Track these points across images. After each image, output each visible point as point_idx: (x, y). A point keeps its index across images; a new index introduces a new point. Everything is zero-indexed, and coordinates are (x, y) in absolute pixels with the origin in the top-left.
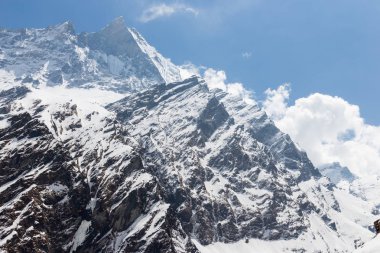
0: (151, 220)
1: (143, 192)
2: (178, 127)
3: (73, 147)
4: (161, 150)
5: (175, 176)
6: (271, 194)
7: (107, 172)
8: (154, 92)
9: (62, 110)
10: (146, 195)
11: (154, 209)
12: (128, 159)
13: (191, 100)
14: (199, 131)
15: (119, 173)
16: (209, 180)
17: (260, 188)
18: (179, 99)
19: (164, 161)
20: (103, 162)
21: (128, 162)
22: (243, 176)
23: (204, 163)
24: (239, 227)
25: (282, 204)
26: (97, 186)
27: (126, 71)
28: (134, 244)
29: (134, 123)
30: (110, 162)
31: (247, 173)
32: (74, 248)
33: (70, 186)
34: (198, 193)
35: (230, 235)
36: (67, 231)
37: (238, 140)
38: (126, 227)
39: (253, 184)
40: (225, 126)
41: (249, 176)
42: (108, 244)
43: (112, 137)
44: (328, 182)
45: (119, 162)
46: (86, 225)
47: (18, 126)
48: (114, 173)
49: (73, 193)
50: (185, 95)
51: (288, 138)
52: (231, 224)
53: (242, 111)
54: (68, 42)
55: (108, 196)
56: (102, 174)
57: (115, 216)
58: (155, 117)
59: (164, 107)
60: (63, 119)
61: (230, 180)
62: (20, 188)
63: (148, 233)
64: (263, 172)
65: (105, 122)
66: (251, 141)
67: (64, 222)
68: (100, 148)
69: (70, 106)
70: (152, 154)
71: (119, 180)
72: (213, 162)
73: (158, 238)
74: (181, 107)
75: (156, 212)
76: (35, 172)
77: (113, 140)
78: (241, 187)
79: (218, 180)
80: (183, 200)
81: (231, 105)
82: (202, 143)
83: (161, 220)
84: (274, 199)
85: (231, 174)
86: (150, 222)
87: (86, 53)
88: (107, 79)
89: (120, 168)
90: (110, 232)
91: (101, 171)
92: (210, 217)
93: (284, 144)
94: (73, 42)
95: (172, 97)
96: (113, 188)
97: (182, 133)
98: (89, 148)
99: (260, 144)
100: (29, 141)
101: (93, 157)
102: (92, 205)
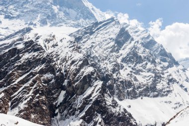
0: (94, 89)
1: (89, 76)
2: (105, 44)
3: (55, 56)
4: (97, 55)
5: (105, 68)
6: (153, 75)
7: (72, 67)
8: (93, 26)
9: (48, 38)
10: (91, 78)
11: (95, 84)
12: (81, 60)
13: (111, 29)
14: (116, 45)
15: (78, 68)
16: (122, 69)
17: (148, 72)
18: (105, 29)
19: (99, 61)
20: (69, 62)
21: (81, 62)
22: (139, 66)
23: (119, 61)
24: (138, 92)
25: (159, 80)
26: (67, 74)
27: (78, 16)
28: (87, 101)
29: (84, 43)
30: (73, 62)
31: (141, 65)
32: (59, 104)
33: (54, 74)
34: (117, 76)
35: (133, 95)
36: (55, 96)
37: (136, 48)
38: (82, 93)
39: (144, 70)
40: (129, 42)
41: (142, 66)
42: (74, 101)
43: (73, 50)
44: (183, 68)
45: (77, 62)
46: (63, 92)
47: (28, 47)
48: (75, 67)
49: (56, 78)
50: (108, 27)
51: (162, 46)
52: (133, 90)
54: (49, 4)
55: (73, 79)
56: (70, 68)
57: (77, 88)
58: (94, 39)
59: (98, 33)
60: (49, 42)
61: (132, 68)
62: (31, 76)
63: (93, 95)
64: (149, 64)
65: (69, 43)
66: (142, 49)
67: (53, 92)
68: (68, 56)
69: (52, 36)
70: (93, 58)
71: (78, 71)
72: (124, 60)
73: (98, 98)
74: (106, 33)
75: (96, 86)
76: (38, 69)
77: (74, 52)
78: (138, 72)
79: (126, 69)
80: (109, 79)
81: (132, 31)
82: (117, 51)
83: (99, 90)
84: (155, 77)
85: (132, 66)
86: (94, 90)
87: (58, 8)
88: (69, 21)
89: (78, 65)
90: (75, 96)
91: (69, 67)
92: (123, 87)
93: (160, 50)
94: (51, 3)
95: (102, 29)
96: (75, 75)
97: (107, 46)
98: (62, 56)
99: (147, 50)
100: (34, 54)
101: (65, 60)
102: (65, 83)
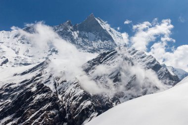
1: (87, 109)
3: (61, 93)
7: (73, 103)
8: (100, 57)
9: (59, 75)
10: (89, 110)
11: (92, 116)
12: (81, 96)
13: (116, 59)
15: (78, 103)
18: (111, 59)
26: (69, 109)
27: (97, 39)
30: (75, 98)
33: (59, 110)
38: (81, 123)
43: (77, 86)
45: (78, 98)
46: (65, 124)
47: (39, 89)
48: (76, 103)
49: (60, 113)
50: (114, 57)
51: (167, 70)
53: (143, 59)
55: (73, 112)
56: (71, 104)
59: (105, 64)
60: (59, 79)
62: (41, 113)
67: (57, 124)
71: (78, 105)
76: (46, 107)
77: (77, 88)
79: (126, 97)
87: (78, 34)
89: (78, 100)
91: (71, 102)
93: (164, 73)
95: (108, 59)
96: (75, 109)
98: (67, 92)
100: (43, 95)
101: (69, 96)
102: (67, 117)
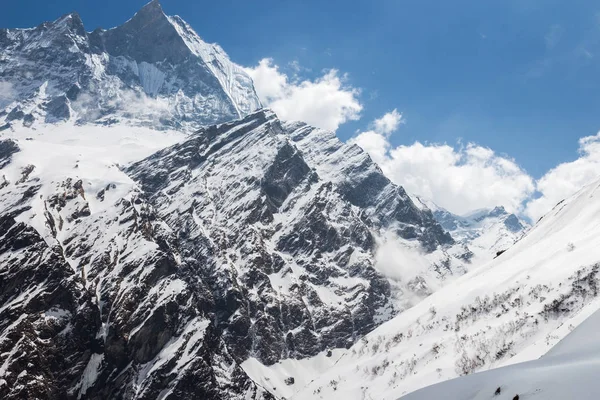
0: (185, 343)
1: (172, 307)
2: (233, 196)
3: (77, 251)
4: (207, 234)
5: (226, 271)
6: (367, 283)
7: (124, 285)
8: (200, 141)
9: (61, 191)
10: (178, 311)
11: (189, 329)
12: (151, 262)
13: (253, 151)
14: (264, 198)
15: (139, 285)
16: (277, 271)
17: (352, 275)
18: (236, 149)
19: (211, 251)
20: (118, 268)
21: (152, 267)
22: (327, 260)
23: (270, 246)
24: (318, 336)
25: (383, 296)
26: (109, 306)
27: (169, 85)
28: (161, 378)
29: (171, 193)
30: (128, 269)
31: (332, 255)
32: (84, 391)
33: (73, 309)
34: (259, 293)
35: (306, 347)
36: (73, 370)
37: (321, 206)
38: (152, 356)
39: (342, 271)
40: (304, 186)
41: (336, 259)
42: (128, 382)
43: (131, 230)
44: (463, 252)
45: (140, 268)
46: (97, 359)
48: (132, 285)
49: (77, 319)
50: (245, 142)
51: (402, 192)
52: (306, 334)
53: (334, 156)
54: (74, 49)
55: (126, 318)
56: (117, 288)
57: (137, 342)
58: (201, 182)
59: (215, 162)
60: (63, 205)
61: (308, 268)
62: (6, 322)
63: (180, 363)
64: (358, 250)
65: (121, 206)
66: (340, 206)
67: (68, 359)
68: (114, 249)
69: (73, 183)
70: (195, 241)
71: (140, 294)
72: (285, 244)
73: (193, 369)
74: (238, 162)
75: (191, 334)
76: (25, 297)
77: (133, 235)
78: (323, 277)
79: (290, 270)
80: (238, 305)
81: (319, 147)
82: (268, 217)
83: (197, 345)
84: (370, 291)
85: (308, 260)
86: (182, 348)
87: (104, 62)
89: (141, 277)
90: (129, 366)
91: (114, 284)
92: (277, 325)
93: (396, 202)
94: (82, 47)
95: (227, 147)
96: (131, 306)
97: (238, 204)
98: (99, 250)
99: (355, 209)
100: (13, 255)
101: (104, 263)
102: (103, 333)
